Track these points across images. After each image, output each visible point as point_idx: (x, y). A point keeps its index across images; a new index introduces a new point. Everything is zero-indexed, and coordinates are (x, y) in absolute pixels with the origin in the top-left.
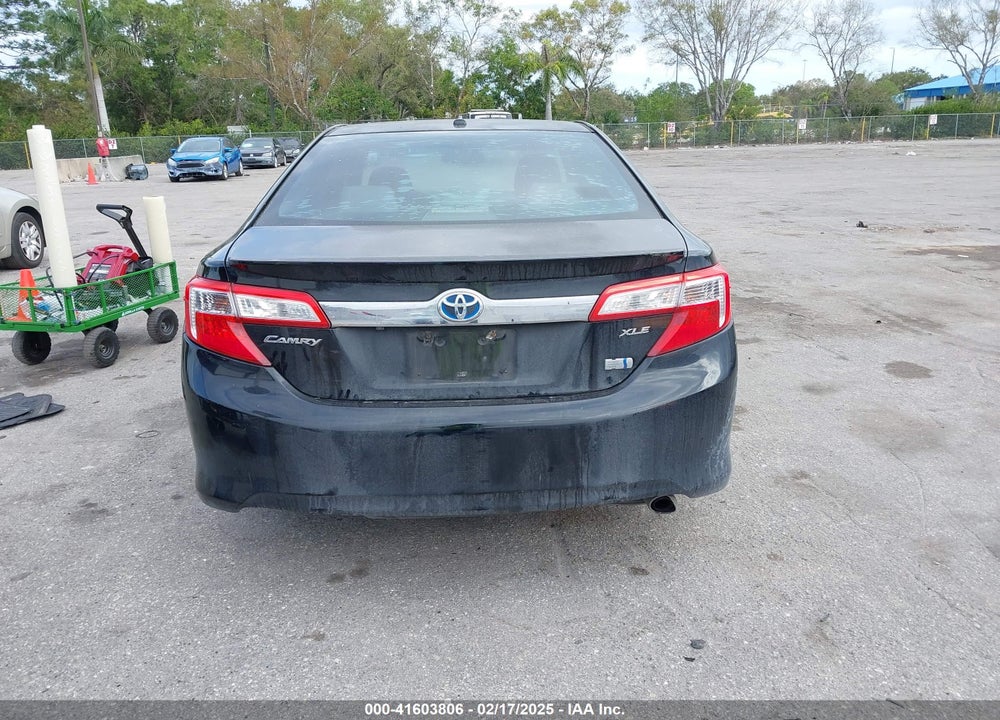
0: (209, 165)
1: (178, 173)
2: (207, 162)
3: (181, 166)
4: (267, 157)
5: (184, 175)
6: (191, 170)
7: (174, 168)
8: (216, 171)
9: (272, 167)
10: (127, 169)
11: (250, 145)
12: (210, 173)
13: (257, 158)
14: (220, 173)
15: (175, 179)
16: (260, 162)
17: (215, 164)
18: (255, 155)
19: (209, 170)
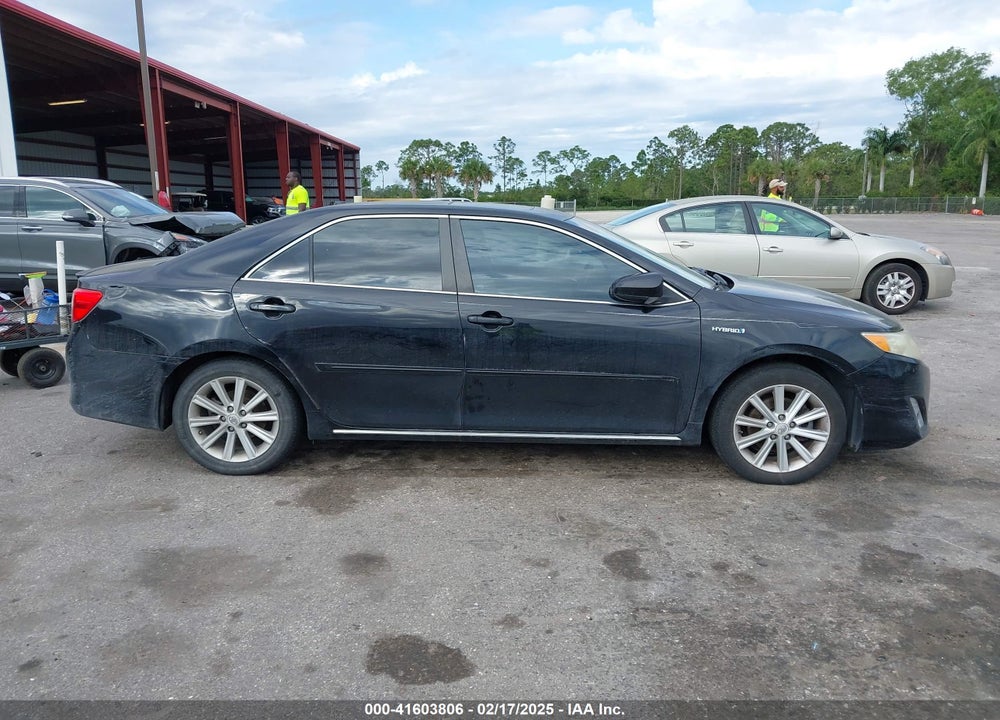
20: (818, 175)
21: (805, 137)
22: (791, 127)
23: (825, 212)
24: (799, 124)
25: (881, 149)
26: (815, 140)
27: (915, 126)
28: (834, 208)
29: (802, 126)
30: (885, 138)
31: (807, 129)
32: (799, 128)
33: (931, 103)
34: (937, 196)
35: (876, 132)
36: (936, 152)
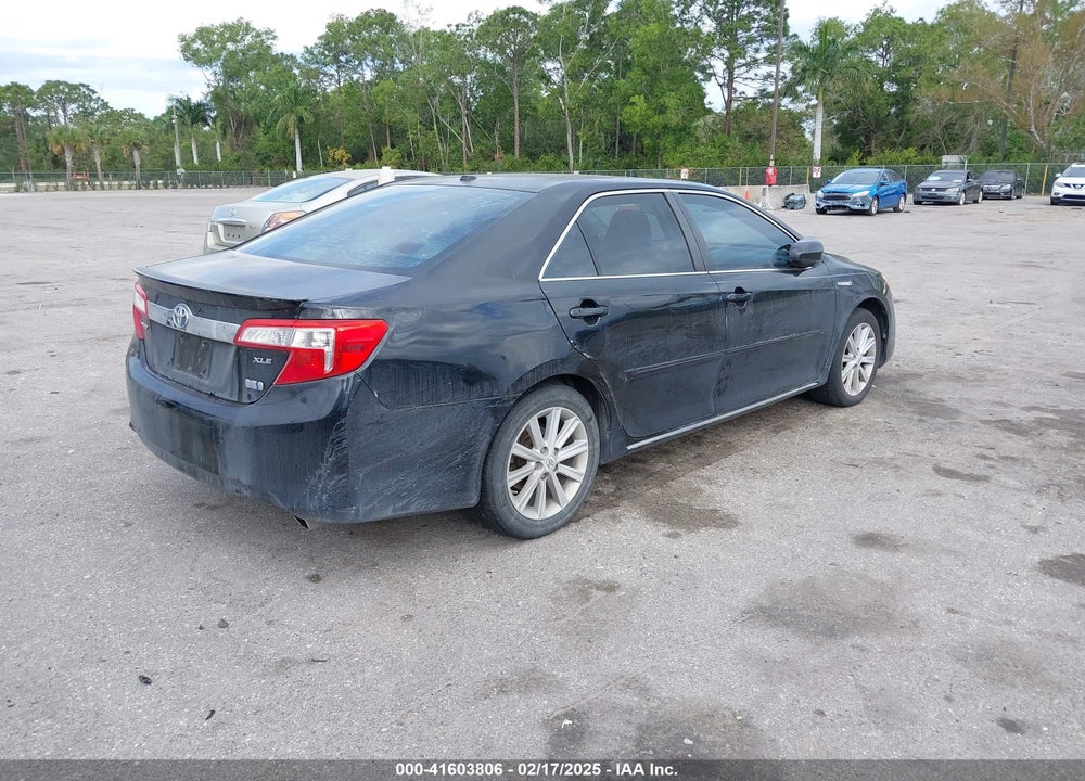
0: (855, 198)
1: (823, 205)
2: (854, 195)
3: (826, 198)
4: (952, 193)
5: (829, 207)
6: (836, 203)
7: (820, 200)
8: (862, 205)
9: (957, 203)
10: (787, 197)
11: (938, 178)
12: (856, 207)
13: (939, 193)
14: (867, 208)
15: (821, 211)
16: (943, 198)
17: (863, 198)
18: (938, 189)
19: (854, 203)
20: (135, 145)
21: (91, 100)
22: (74, 87)
23: (151, 187)
24: (83, 85)
25: (188, 120)
26: (105, 105)
27: (218, 96)
28: (160, 182)
29: (87, 87)
30: (190, 108)
31: (94, 92)
32: (83, 89)
33: (231, 74)
34: (257, 171)
35: (178, 101)
36: (244, 124)
